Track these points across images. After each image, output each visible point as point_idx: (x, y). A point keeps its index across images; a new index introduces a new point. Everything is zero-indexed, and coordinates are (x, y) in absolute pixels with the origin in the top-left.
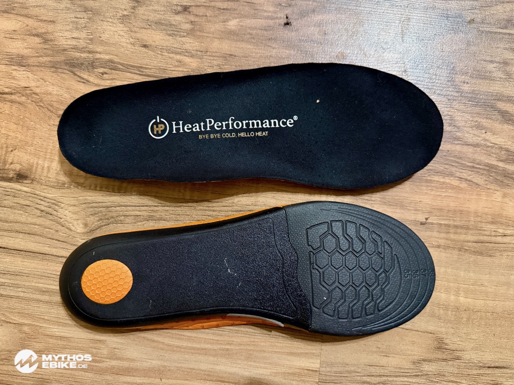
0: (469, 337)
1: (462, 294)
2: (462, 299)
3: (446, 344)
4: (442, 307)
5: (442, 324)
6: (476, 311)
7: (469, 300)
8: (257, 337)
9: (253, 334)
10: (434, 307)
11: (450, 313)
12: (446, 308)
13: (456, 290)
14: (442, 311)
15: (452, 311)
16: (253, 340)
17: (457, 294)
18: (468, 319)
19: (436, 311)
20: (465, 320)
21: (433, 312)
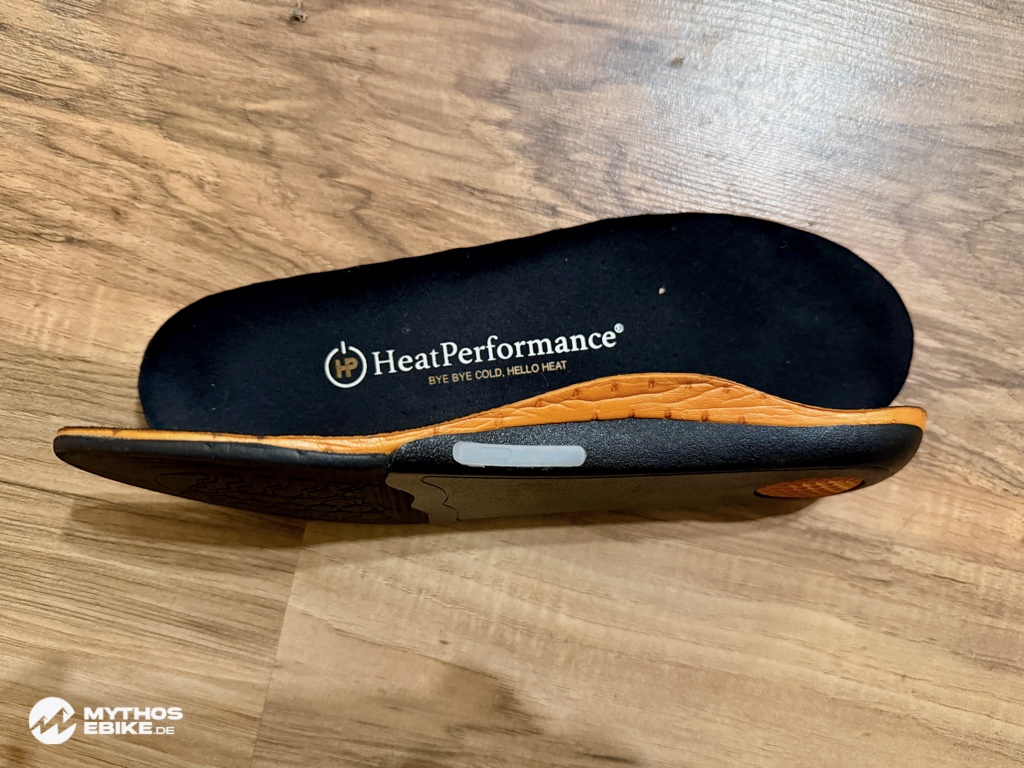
0: (565, 694)
1: (564, 607)
2: (562, 619)
3: (518, 702)
4: (521, 627)
5: (516, 663)
6: (587, 646)
7: (578, 623)
8: (149, 639)
9: (142, 633)
10: (505, 627)
11: (534, 642)
12: (529, 632)
13: (554, 598)
14: (518, 637)
15: (540, 639)
16: (139, 643)
17: (555, 607)
18: (569, 660)
19: (508, 635)
20: (562, 659)
21: (501, 636)
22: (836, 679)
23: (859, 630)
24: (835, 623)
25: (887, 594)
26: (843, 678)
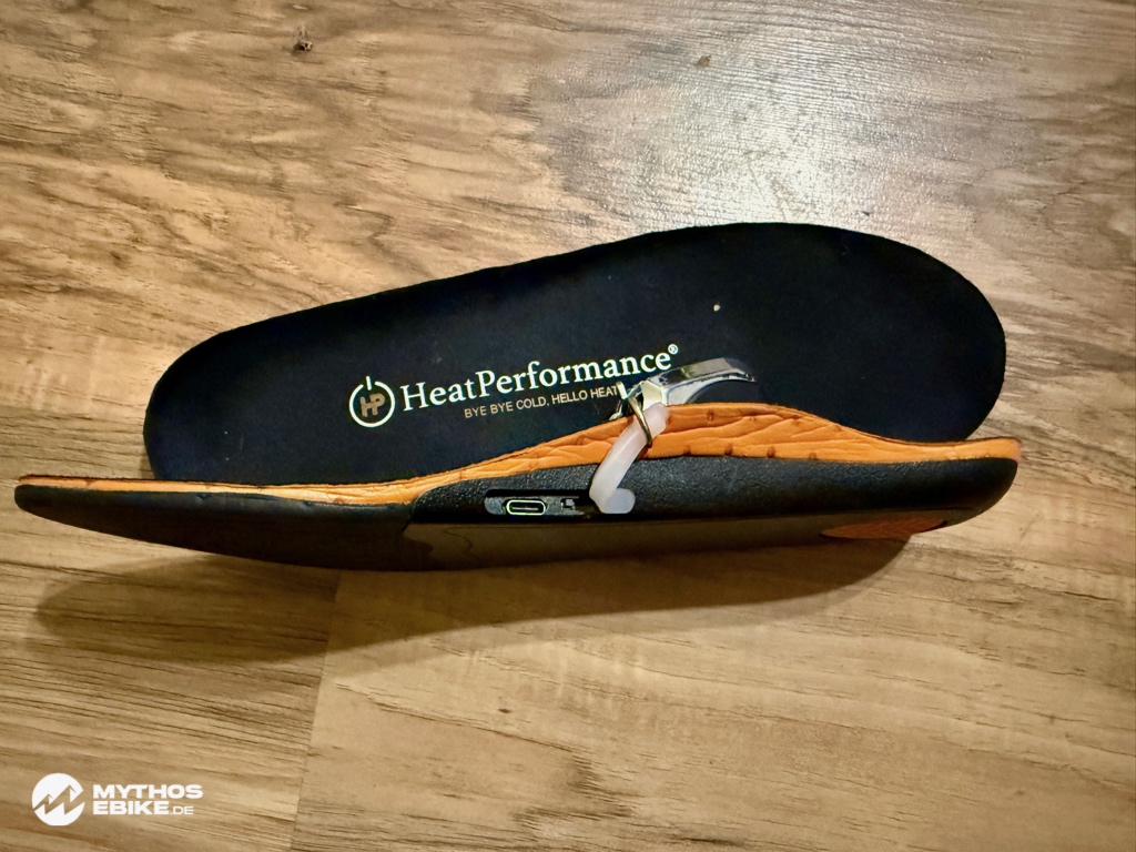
0: (650, 765)
1: (641, 661)
2: (639, 673)
3: (596, 777)
4: (592, 687)
5: (590, 729)
6: (671, 704)
7: (657, 676)
8: (160, 733)
9: (152, 726)
10: (573, 688)
11: (609, 703)
12: (602, 691)
13: (629, 650)
14: (590, 699)
15: (615, 700)
16: (148, 739)
17: (630, 658)
18: (653, 720)
19: (578, 698)
20: (643, 721)
21: (571, 699)
22: (968, 725)
23: (990, 663)
24: (960, 657)
25: (1016, 619)
26: (978, 723)
